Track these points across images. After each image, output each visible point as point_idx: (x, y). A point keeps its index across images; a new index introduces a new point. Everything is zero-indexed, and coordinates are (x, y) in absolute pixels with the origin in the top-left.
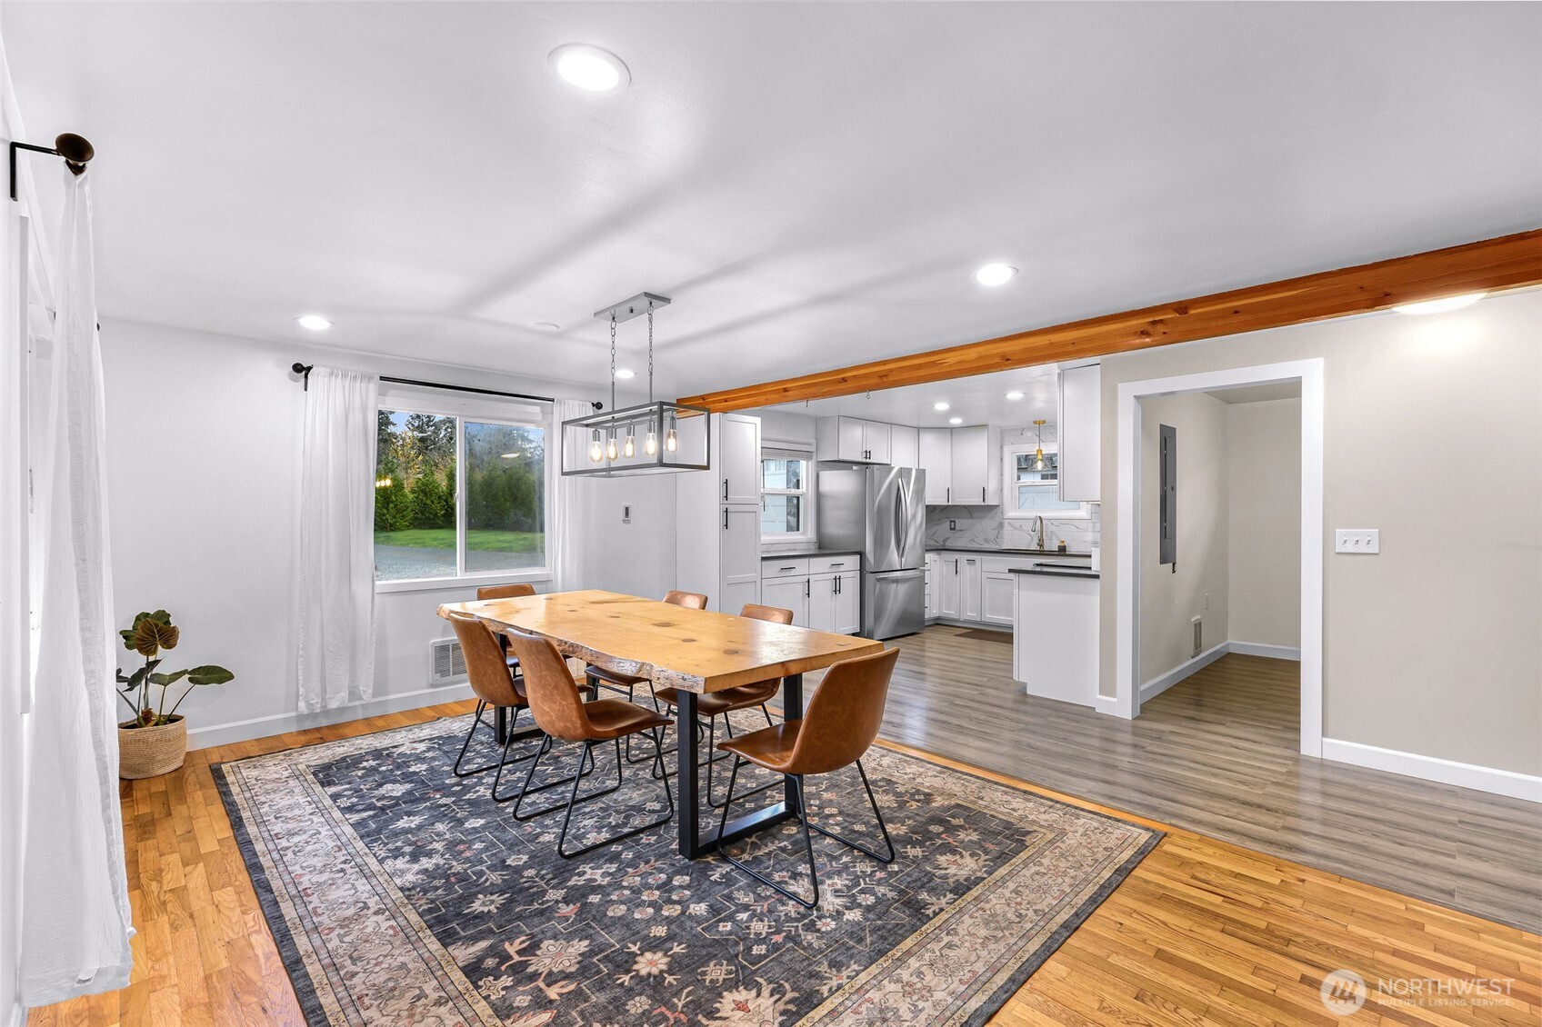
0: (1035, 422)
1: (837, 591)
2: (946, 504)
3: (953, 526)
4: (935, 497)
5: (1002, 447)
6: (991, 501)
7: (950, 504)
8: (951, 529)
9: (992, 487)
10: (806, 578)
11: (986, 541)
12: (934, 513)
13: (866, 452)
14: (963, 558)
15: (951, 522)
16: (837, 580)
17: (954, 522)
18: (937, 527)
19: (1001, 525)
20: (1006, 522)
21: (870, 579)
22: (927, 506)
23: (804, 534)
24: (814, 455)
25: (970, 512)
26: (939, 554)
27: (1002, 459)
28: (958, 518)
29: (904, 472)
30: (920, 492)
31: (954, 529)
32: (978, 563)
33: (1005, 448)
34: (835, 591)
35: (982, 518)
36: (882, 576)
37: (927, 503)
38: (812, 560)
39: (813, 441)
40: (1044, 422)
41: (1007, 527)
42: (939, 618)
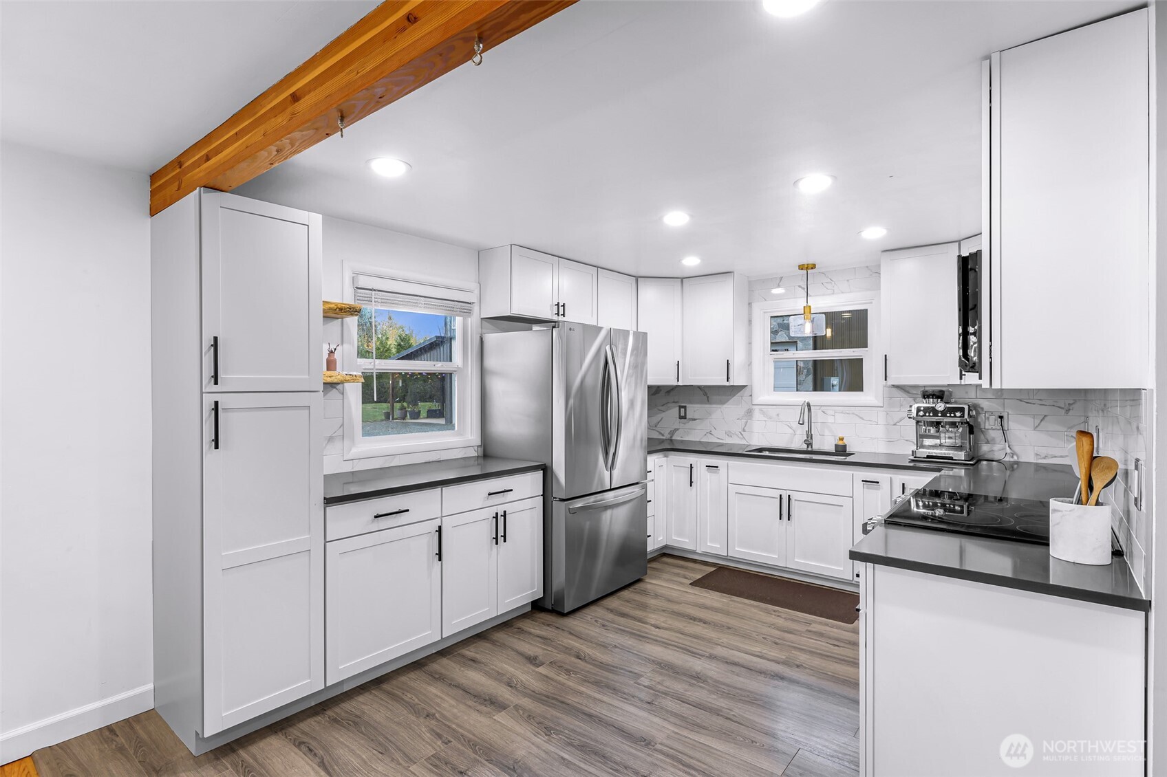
0: (801, 267)
1: (500, 536)
2: (675, 383)
3: (682, 414)
4: (660, 373)
5: (750, 304)
6: (736, 381)
7: (680, 383)
8: (681, 417)
9: (738, 361)
10: (434, 525)
11: (729, 434)
12: (659, 396)
13: (558, 305)
14: (700, 461)
15: (681, 407)
16: (500, 521)
17: (685, 407)
18: (663, 415)
19: (749, 413)
20: (756, 409)
21: (559, 510)
22: (650, 387)
23: (460, 434)
24: (476, 308)
25: (705, 394)
26: (666, 456)
27: (750, 321)
28: (691, 402)
29: (615, 337)
30: (639, 366)
31: (684, 417)
32: (722, 470)
33: (755, 306)
34: (496, 538)
35: (723, 403)
36: (579, 504)
37: (649, 383)
38: (448, 490)
39: (473, 286)
40: (814, 267)
41: (757, 415)
42: (666, 547)
